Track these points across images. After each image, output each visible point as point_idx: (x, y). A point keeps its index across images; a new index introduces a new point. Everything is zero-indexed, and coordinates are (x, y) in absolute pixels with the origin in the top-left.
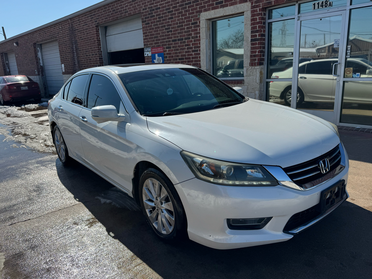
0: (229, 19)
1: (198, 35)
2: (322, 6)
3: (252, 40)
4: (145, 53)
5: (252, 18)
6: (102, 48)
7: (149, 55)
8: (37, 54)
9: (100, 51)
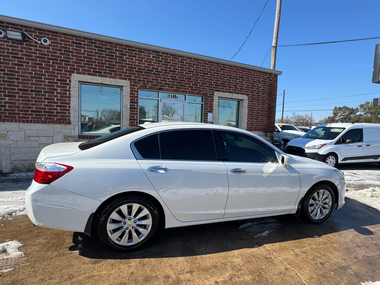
0: (102, 87)
1: (68, 93)
2: (173, 97)
3: (130, 108)
5: (131, 92)
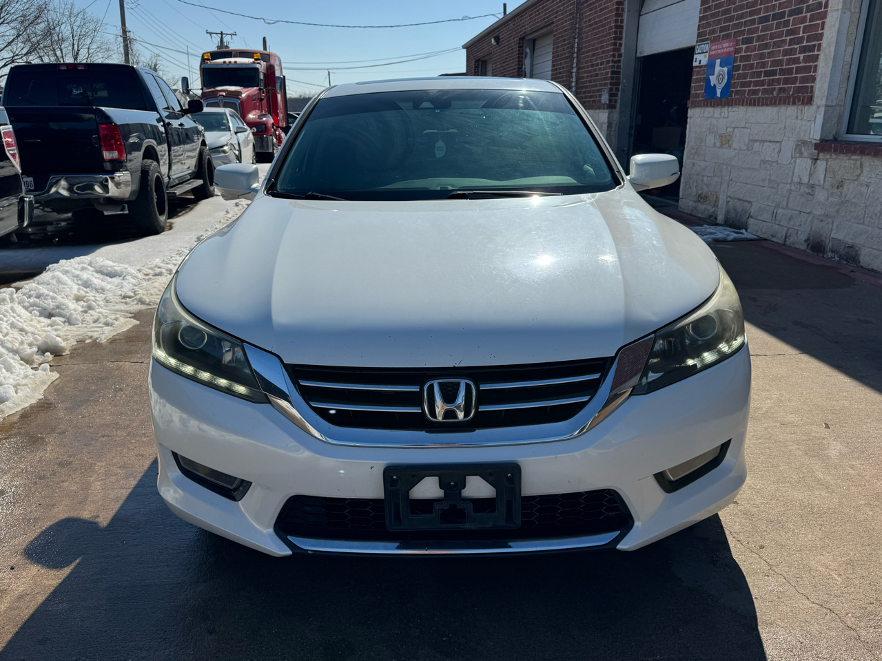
1: (824, 1)
4: (695, 56)
6: (623, 45)
7: (702, 64)
8: (522, 61)
9: (617, 54)
